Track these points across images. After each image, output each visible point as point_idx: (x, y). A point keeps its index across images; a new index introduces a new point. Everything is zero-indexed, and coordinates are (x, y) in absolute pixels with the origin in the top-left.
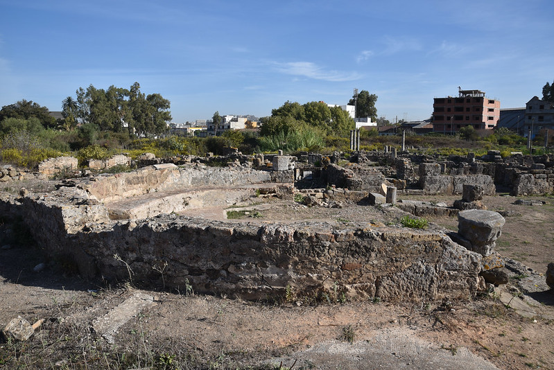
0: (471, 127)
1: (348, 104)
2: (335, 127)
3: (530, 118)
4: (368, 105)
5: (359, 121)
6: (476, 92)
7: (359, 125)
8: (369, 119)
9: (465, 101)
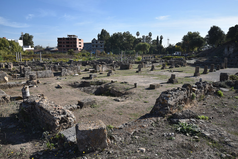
0: (72, 50)
1: (19, 39)
2: (12, 50)
3: (93, 46)
4: (29, 40)
5: (25, 47)
6: (74, 36)
7: (25, 49)
8: (30, 46)
9: (70, 39)
